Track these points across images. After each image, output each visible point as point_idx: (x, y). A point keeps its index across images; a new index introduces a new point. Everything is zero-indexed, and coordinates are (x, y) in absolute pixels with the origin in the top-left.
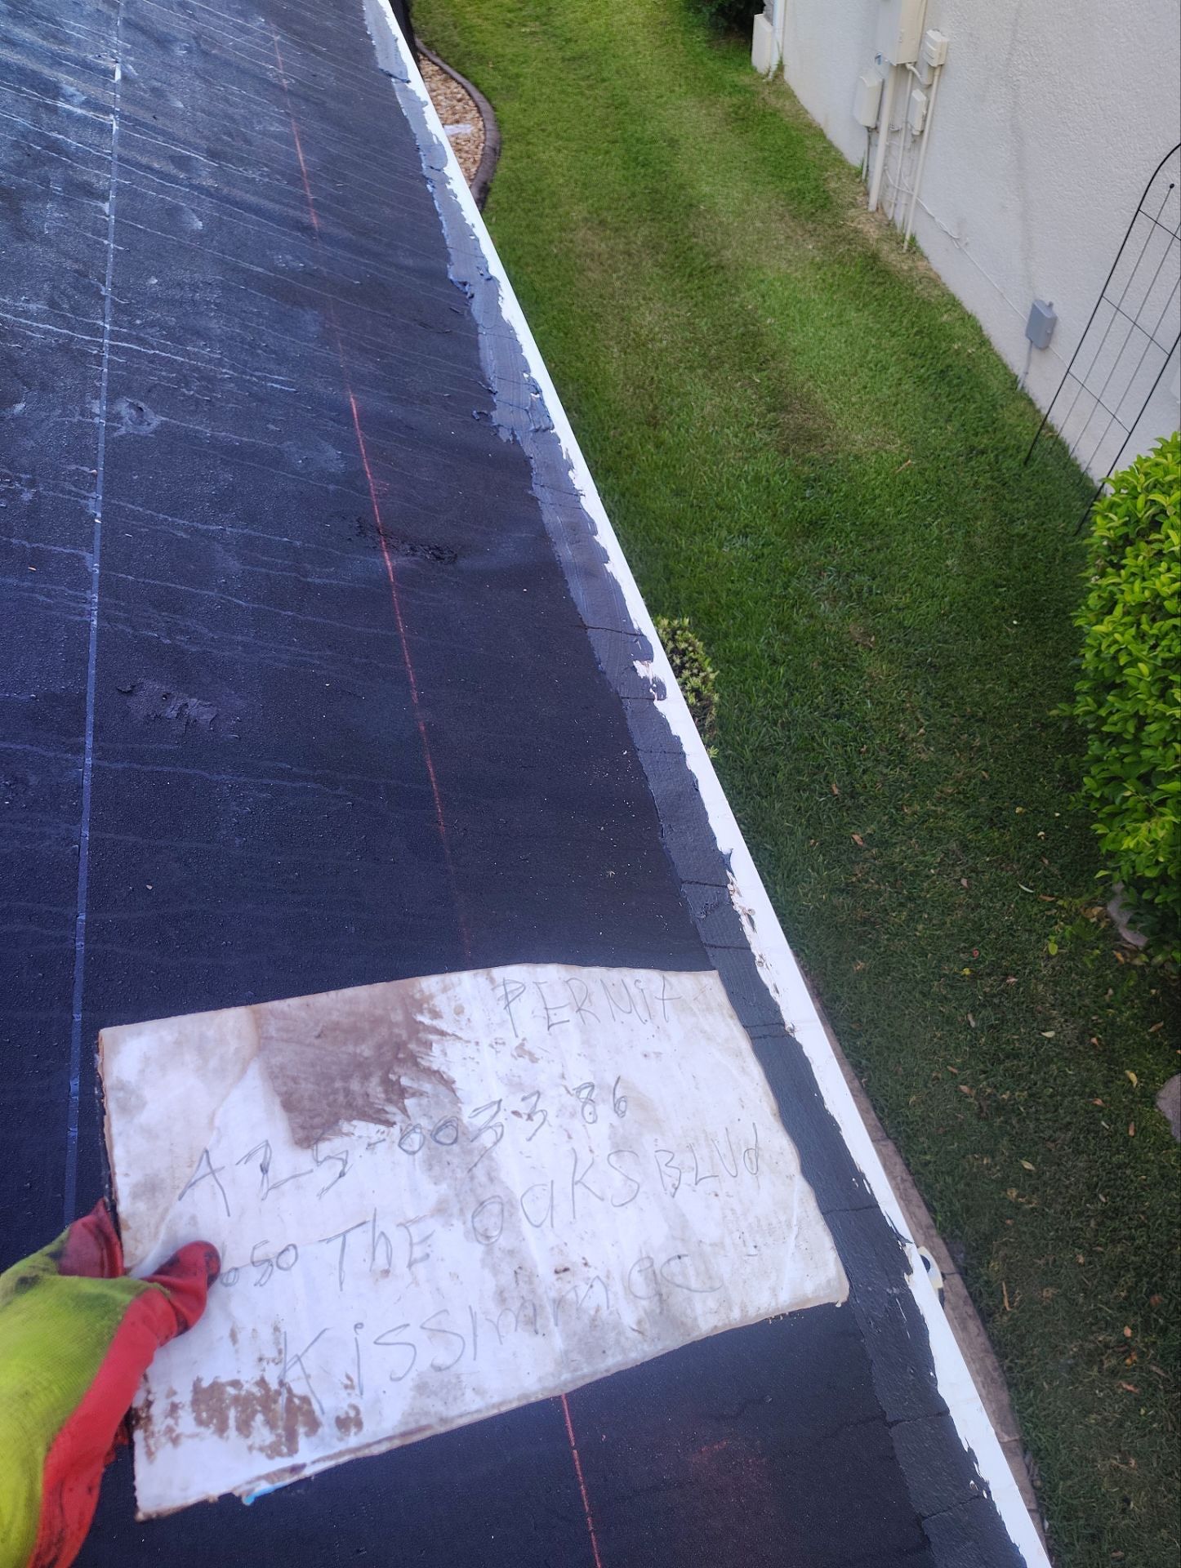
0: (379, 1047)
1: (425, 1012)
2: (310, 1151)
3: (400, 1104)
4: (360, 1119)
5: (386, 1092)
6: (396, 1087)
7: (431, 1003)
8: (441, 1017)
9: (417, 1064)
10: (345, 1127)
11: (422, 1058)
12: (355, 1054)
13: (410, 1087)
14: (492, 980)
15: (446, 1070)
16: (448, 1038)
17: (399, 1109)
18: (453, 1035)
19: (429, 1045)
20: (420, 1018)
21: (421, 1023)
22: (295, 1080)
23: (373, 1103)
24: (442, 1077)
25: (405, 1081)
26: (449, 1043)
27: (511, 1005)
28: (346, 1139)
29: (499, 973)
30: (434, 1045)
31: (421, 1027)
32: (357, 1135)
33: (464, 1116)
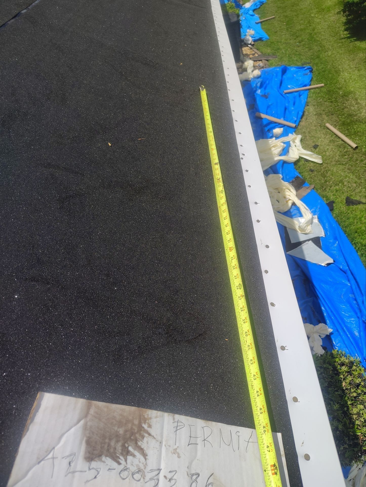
0: (126, 431)
1: (147, 424)
2: (88, 463)
3: (125, 457)
4: (109, 457)
5: (122, 450)
6: (126, 449)
7: (150, 421)
8: (151, 428)
9: (136, 443)
10: (104, 458)
11: (139, 441)
12: (117, 431)
13: (131, 452)
14: (174, 419)
15: (146, 450)
16: (151, 437)
17: (124, 458)
18: (153, 436)
19: (143, 437)
20: (143, 425)
21: (143, 427)
22: (93, 433)
23: (116, 453)
24: (143, 452)
25: (130, 449)
26: (150, 439)
27: (177, 431)
28: (102, 463)
29: (177, 417)
30: (145, 438)
31: (143, 429)
32: (106, 463)
33: (146, 471)
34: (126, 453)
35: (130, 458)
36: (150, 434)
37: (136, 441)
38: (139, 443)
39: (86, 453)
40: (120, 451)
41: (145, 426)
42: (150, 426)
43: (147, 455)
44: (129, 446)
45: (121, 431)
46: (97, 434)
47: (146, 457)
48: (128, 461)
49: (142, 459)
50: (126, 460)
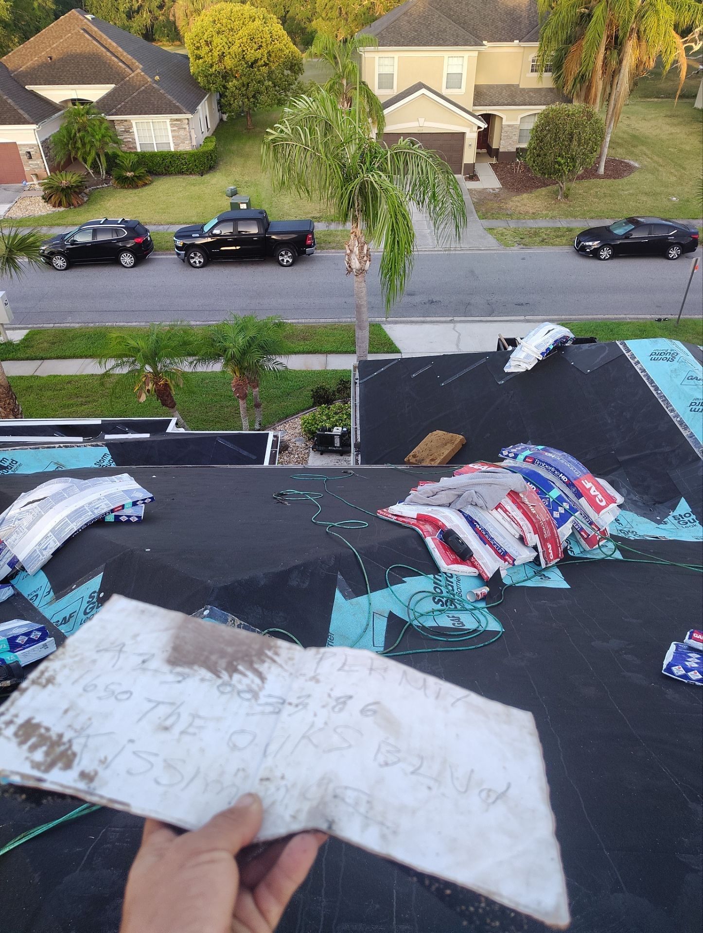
0: (237, 651)
1: (272, 651)
2: (171, 667)
3: (230, 673)
4: (205, 668)
5: (227, 666)
6: (234, 667)
7: (277, 649)
8: (279, 656)
9: (251, 665)
10: (196, 667)
11: (256, 664)
12: (223, 648)
13: (241, 670)
15: (265, 673)
16: (276, 664)
17: (228, 674)
18: (280, 665)
19: (263, 662)
20: (267, 652)
22: (186, 643)
23: (217, 667)
24: (261, 675)
25: (240, 668)
26: (274, 666)
27: (322, 661)
28: (193, 671)
30: (266, 662)
31: (265, 655)
32: (199, 673)
33: (261, 694)
34: (232, 669)
35: (236, 677)
36: (274, 661)
37: (251, 663)
38: (256, 666)
39: (169, 657)
40: (224, 666)
41: (270, 653)
42: (276, 654)
43: (267, 680)
44: (239, 665)
45: (230, 650)
46: (191, 645)
47: (265, 680)
48: (234, 678)
49: (257, 681)
50: (231, 676)
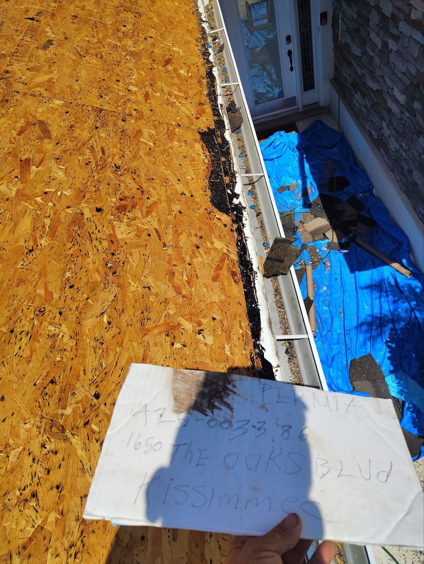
0: (211, 391)
1: (231, 385)
4: (197, 411)
5: (209, 405)
7: (234, 382)
9: (222, 400)
10: (191, 411)
13: (217, 406)
14: (260, 382)
23: (203, 407)
24: (229, 406)
25: (216, 404)
27: (264, 392)
28: (190, 415)
29: (263, 380)
32: (194, 415)
33: (233, 421)
34: (212, 407)
36: (235, 393)
37: (221, 398)
38: (225, 400)
39: (174, 407)
40: (207, 406)
41: (230, 387)
42: (234, 386)
43: (233, 409)
44: (215, 402)
46: (184, 393)
47: (233, 410)
48: (215, 413)
49: (228, 411)
50: (213, 412)
